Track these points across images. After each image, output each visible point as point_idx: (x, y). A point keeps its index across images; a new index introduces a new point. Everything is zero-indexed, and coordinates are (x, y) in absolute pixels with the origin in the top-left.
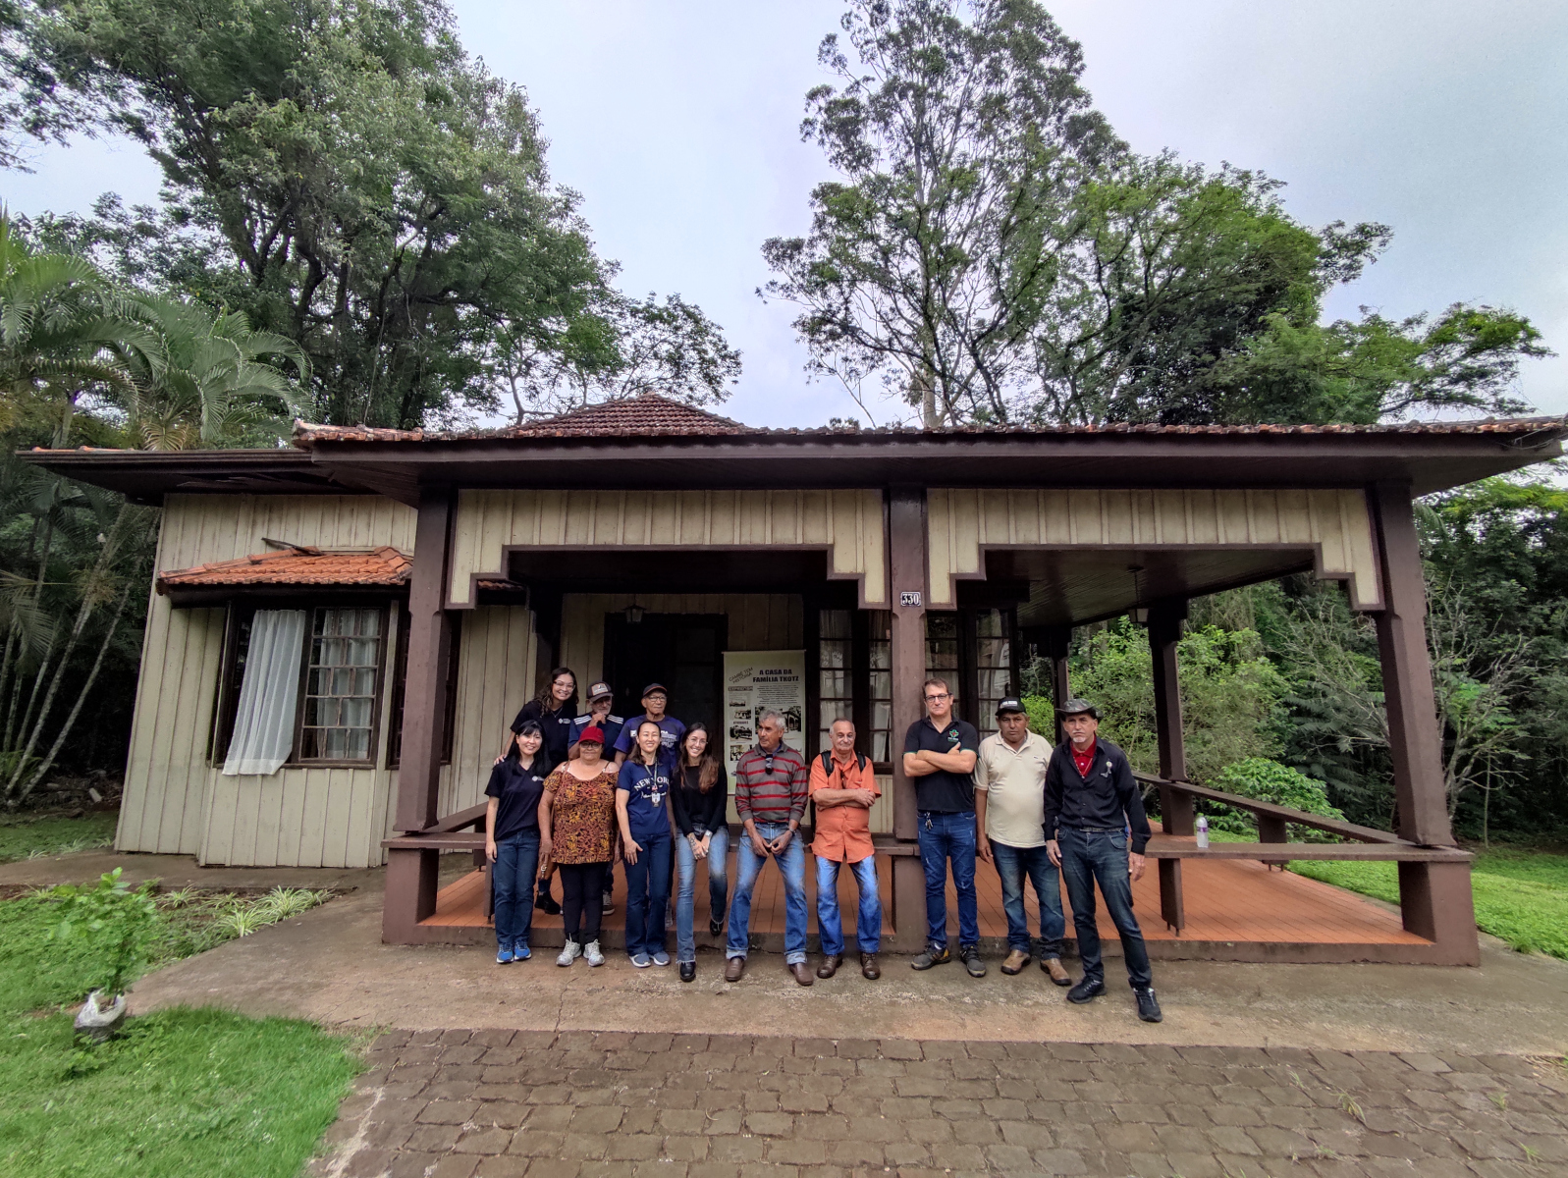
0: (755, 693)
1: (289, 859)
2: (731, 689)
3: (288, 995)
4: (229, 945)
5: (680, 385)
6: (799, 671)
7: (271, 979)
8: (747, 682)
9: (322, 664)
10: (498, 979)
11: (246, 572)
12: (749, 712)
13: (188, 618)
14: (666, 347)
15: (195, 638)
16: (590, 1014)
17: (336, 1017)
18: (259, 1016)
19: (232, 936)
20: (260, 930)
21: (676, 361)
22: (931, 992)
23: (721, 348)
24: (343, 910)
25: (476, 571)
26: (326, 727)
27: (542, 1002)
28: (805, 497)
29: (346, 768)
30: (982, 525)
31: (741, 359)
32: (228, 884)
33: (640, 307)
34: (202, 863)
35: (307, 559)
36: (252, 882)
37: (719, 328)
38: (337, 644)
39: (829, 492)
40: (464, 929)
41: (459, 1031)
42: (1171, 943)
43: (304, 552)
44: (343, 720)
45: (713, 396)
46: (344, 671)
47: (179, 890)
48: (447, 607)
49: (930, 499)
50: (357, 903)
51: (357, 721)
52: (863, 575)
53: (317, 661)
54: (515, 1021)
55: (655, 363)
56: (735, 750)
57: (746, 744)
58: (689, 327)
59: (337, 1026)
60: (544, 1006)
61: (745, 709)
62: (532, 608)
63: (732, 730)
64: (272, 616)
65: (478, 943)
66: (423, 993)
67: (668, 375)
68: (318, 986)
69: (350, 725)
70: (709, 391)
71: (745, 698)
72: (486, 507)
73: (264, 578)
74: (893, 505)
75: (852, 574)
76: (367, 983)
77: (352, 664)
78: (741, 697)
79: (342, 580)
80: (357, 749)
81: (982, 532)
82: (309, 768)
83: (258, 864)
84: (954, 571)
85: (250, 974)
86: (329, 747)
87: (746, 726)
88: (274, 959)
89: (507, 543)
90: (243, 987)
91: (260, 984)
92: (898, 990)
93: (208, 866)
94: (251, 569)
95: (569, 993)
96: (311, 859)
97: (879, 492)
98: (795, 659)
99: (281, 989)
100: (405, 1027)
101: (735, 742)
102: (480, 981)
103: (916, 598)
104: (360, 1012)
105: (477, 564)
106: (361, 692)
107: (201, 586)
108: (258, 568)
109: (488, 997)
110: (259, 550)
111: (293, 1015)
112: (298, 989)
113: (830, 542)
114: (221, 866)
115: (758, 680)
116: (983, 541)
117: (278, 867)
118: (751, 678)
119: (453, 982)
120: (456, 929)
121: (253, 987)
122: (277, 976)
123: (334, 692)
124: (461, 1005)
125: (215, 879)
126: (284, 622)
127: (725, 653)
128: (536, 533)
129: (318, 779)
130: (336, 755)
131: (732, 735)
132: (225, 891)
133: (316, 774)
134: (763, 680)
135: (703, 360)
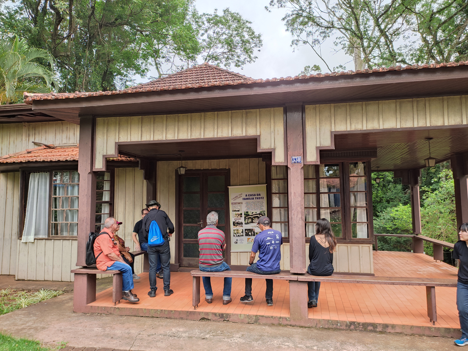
0: (244, 205)
1: (49, 277)
2: (232, 204)
3: (32, 331)
4: (17, 312)
5: (232, 55)
6: (264, 194)
7: (28, 325)
8: (240, 200)
9: (57, 196)
10: (114, 329)
11: (24, 157)
12: (241, 214)
13: (7, 177)
14: (225, 36)
15: (10, 186)
16: (146, 344)
17: (46, 340)
18: (18, 339)
19: (19, 308)
20: (30, 306)
21: (229, 43)
22: (299, 343)
23: (252, 33)
24: (64, 299)
25: (105, 154)
26: (60, 222)
27: (128, 338)
28: (247, 113)
29: (69, 240)
30: (333, 122)
31: (262, 38)
32: (24, 287)
33: (211, 17)
34: (16, 279)
35: (49, 150)
36: (34, 287)
37: (250, 23)
38: (63, 187)
39: (258, 110)
40: (105, 307)
41: (92, 348)
42: (429, 328)
43: (49, 147)
44: (67, 219)
45: (249, 59)
46: (67, 199)
47: (5, 289)
48: (94, 170)
49: (307, 111)
50: (70, 296)
51: (73, 220)
52: (274, 149)
53: (55, 194)
54: (114, 345)
55: (220, 45)
56: (236, 232)
57: (240, 229)
58: (234, 25)
59: (46, 344)
60: (128, 340)
61: (239, 213)
62: (141, 169)
63: (234, 223)
64: (37, 175)
65: (111, 314)
66: (83, 333)
67: (226, 51)
68: (44, 328)
69: (69, 222)
70: (246, 56)
71: (239, 207)
72: (108, 125)
73: (30, 159)
74: (288, 114)
75: (268, 149)
76: (63, 328)
77: (69, 195)
78: (237, 207)
79: (61, 159)
80: (73, 231)
81: (333, 125)
82: (54, 240)
83: (37, 279)
84: (318, 145)
85: (21, 323)
86: (62, 231)
87: (240, 221)
88: (31, 317)
89: (117, 141)
90: (16, 327)
91: (23, 326)
92: (284, 341)
93: (18, 280)
94: (26, 155)
95: (140, 335)
96: (57, 278)
97: (282, 109)
98: (262, 189)
99: (30, 329)
100: (71, 346)
101: (235, 228)
102: (107, 329)
103: (299, 159)
104: (56, 339)
105: (105, 151)
106: (74, 207)
107: (7, 163)
108: (29, 155)
109: (107, 336)
110: (31, 147)
111: (30, 339)
112: (36, 329)
113: (258, 134)
114: (23, 280)
115: (245, 199)
116: (333, 130)
117: (45, 281)
118: (242, 198)
119: (96, 329)
120: (102, 307)
121: (20, 328)
122: (30, 324)
123: (63, 207)
124: (95, 338)
125: (20, 285)
126: (42, 178)
127: (229, 187)
128: (129, 136)
129: (58, 243)
130: (65, 234)
131: (234, 225)
132: (23, 290)
133: (57, 242)
134: (247, 199)
135: (243, 41)
